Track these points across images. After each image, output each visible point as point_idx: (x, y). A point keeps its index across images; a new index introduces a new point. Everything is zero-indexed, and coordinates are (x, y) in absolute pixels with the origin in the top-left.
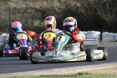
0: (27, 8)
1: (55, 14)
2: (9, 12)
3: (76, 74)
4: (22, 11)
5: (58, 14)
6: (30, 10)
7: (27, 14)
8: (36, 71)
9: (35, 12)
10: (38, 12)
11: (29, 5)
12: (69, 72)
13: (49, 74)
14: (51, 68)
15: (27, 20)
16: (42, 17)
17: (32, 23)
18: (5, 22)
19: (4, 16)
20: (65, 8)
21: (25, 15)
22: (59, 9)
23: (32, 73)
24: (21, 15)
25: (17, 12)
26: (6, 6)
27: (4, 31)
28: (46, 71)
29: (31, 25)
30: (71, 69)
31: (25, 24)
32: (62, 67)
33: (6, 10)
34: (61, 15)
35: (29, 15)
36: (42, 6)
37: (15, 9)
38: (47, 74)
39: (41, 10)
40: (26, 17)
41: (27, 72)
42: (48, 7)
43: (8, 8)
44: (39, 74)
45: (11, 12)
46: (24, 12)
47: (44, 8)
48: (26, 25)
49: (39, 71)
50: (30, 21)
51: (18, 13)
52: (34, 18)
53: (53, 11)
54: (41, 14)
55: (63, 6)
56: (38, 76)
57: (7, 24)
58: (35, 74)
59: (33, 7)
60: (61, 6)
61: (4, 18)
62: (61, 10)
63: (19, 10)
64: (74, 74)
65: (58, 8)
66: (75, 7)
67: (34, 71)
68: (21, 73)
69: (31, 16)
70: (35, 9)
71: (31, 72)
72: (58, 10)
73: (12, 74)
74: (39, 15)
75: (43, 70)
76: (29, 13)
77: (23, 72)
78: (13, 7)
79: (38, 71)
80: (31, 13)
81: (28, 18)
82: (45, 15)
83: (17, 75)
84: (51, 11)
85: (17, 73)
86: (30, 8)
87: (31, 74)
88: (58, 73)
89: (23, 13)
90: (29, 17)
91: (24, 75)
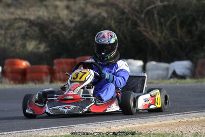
8: (42, 129)
15: (14, 41)
17: (24, 46)
21: (11, 31)
23: (37, 133)
28: (59, 129)
29: (21, 49)
30: (103, 125)
31: (10, 47)
38: (62, 134)
40: (13, 35)
41: (26, 131)
44: (48, 134)
48: (13, 49)
49: (48, 128)
50: (20, 42)
52: (27, 38)
54: (39, 29)
71: (34, 130)
77: (19, 131)
81: (17, 37)
85: (9, 133)
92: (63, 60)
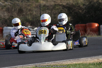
0: (56, 5)
1: (80, 10)
2: (40, 9)
3: (100, 63)
4: (52, 7)
5: (83, 9)
6: (58, 6)
7: (56, 10)
8: (65, 60)
9: (63, 8)
10: (65, 9)
11: (57, 3)
12: (94, 61)
13: (76, 63)
14: (78, 58)
15: (55, 16)
16: (68, 12)
18: (36, 18)
19: (35, 12)
20: (89, 4)
21: (54, 11)
22: (84, 5)
23: (62, 62)
24: (50, 11)
25: (46, 8)
26: (37, 4)
27: (36, 25)
28: (73, 61)
30: (95, 58)
31: (54, 19)
32: (88, 57)
33: (37, 7)
34: (85, 10)
35: (57, 11)
36: (68, 3)
37: (44, 6)
38: (75, 63)
39: (67, 7)
40: (55, 13)
41: (57, 61)
42: (74, 3)
43: (39, 5)
44: (67, 63)
45: (41, 9)
46: (53, 8)
47: (70, 5)
49: (68, 60)
51: (48, 9)
53: (78, 7)
54: (68, 10)
55: (87, 3)
56: (67, 64)
57: (38, 19)
58: (64, 63)
59: (61, 4)
60: (85, 3)
61: (36, 14)
62: (85, 6)
63: (48, 6)
64: (98, 62)
65: (82, 4)
66: (98, 3)
67: (63, 61)
68: (52, 62)
69: (59, 12)
70: (62, 6)
72: (82, 7)
73: (44, 63)
74: (66, 11)
75: (71, 60)
76: (57, 9)
77: (53, 62)
78: (43, 4)
79: (66, 60)
80: (59, 9)
81: (57, 14)
82: (71, 11)
83: (49, 64)
84: (77, 7)
85: (48, 62)
86: (58, 5)
87: (60, 63)
88: (84, 62)
89: (52, 10)
90: (57, 12)
91: (54, 64)
92: (79, 25)
